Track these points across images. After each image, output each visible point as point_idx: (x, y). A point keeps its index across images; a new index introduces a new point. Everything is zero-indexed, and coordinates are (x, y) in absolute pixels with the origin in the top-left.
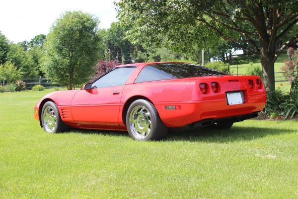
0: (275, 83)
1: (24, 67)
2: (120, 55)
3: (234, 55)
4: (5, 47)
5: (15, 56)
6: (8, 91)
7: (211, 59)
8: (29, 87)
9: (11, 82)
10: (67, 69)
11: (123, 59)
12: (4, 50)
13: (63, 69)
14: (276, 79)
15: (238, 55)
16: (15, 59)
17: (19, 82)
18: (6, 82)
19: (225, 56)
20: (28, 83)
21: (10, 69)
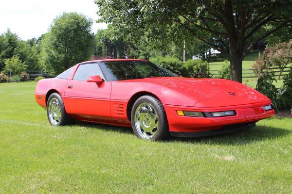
0: (243, 79)
1: (30, 61)
2: (115, 52)
3: (213, 54)
4: (13, 43)
5: (21, 51)
6: (14, 82)
7: (193, 57)
8: (32, 78)
9: (17, 73)
10: (62, 63)
11: (118, 55)
12: (12, 46)
13: (59, 63)
14: (243, 75)
15: (216, 54)
16: (22, 53)
17: (23, 74)
18: (12, 74)
19: (205, 55)
20: (31, 75)
21: (16, 63)
